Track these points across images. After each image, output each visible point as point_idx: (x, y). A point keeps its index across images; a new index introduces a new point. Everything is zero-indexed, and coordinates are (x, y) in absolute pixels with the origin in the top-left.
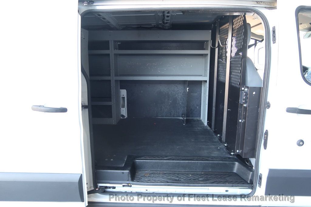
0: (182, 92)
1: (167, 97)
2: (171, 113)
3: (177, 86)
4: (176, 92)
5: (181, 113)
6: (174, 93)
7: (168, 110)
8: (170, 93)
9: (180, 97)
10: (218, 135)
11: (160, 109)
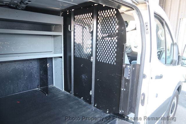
0: (36, 67)
1: (22, 73)
2: (28, 86)
3: (31, 62)
4: (31, 67)
5: (36, 84)
6: (29, 68)
7: (24, 84)
8: (25, 69)
9: (34, 71)
10: (82, 98)
11: (16, 85)
